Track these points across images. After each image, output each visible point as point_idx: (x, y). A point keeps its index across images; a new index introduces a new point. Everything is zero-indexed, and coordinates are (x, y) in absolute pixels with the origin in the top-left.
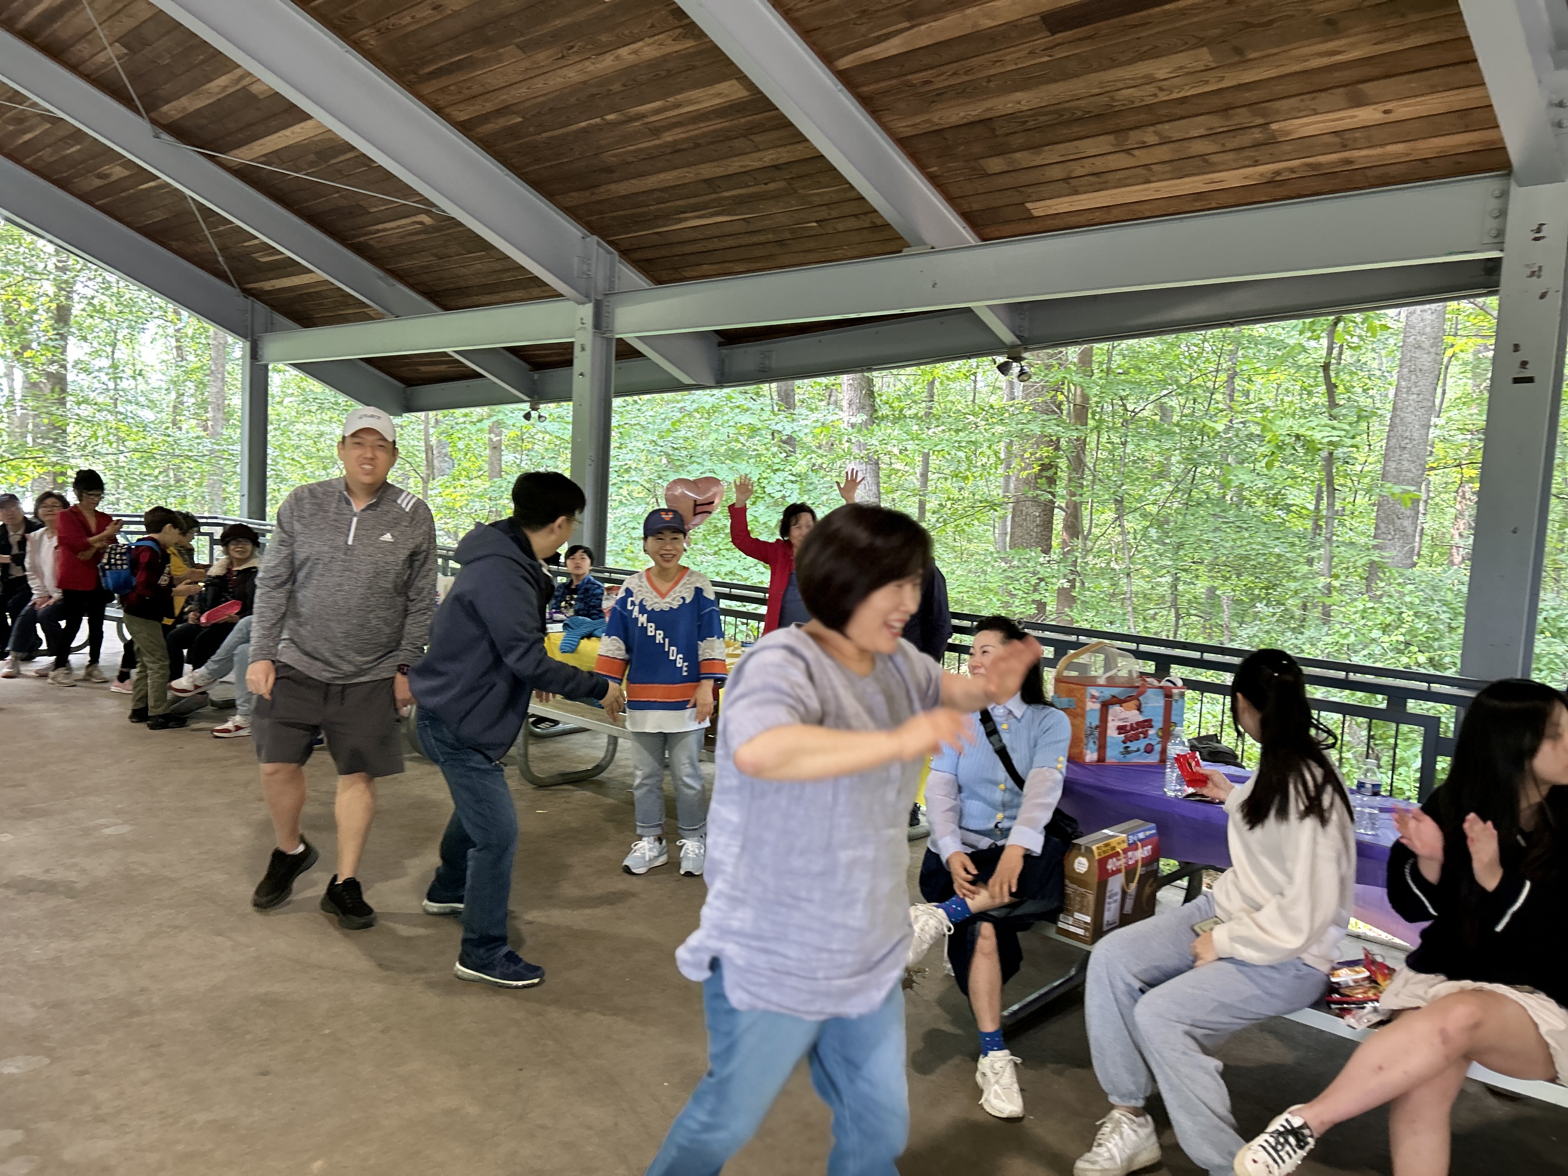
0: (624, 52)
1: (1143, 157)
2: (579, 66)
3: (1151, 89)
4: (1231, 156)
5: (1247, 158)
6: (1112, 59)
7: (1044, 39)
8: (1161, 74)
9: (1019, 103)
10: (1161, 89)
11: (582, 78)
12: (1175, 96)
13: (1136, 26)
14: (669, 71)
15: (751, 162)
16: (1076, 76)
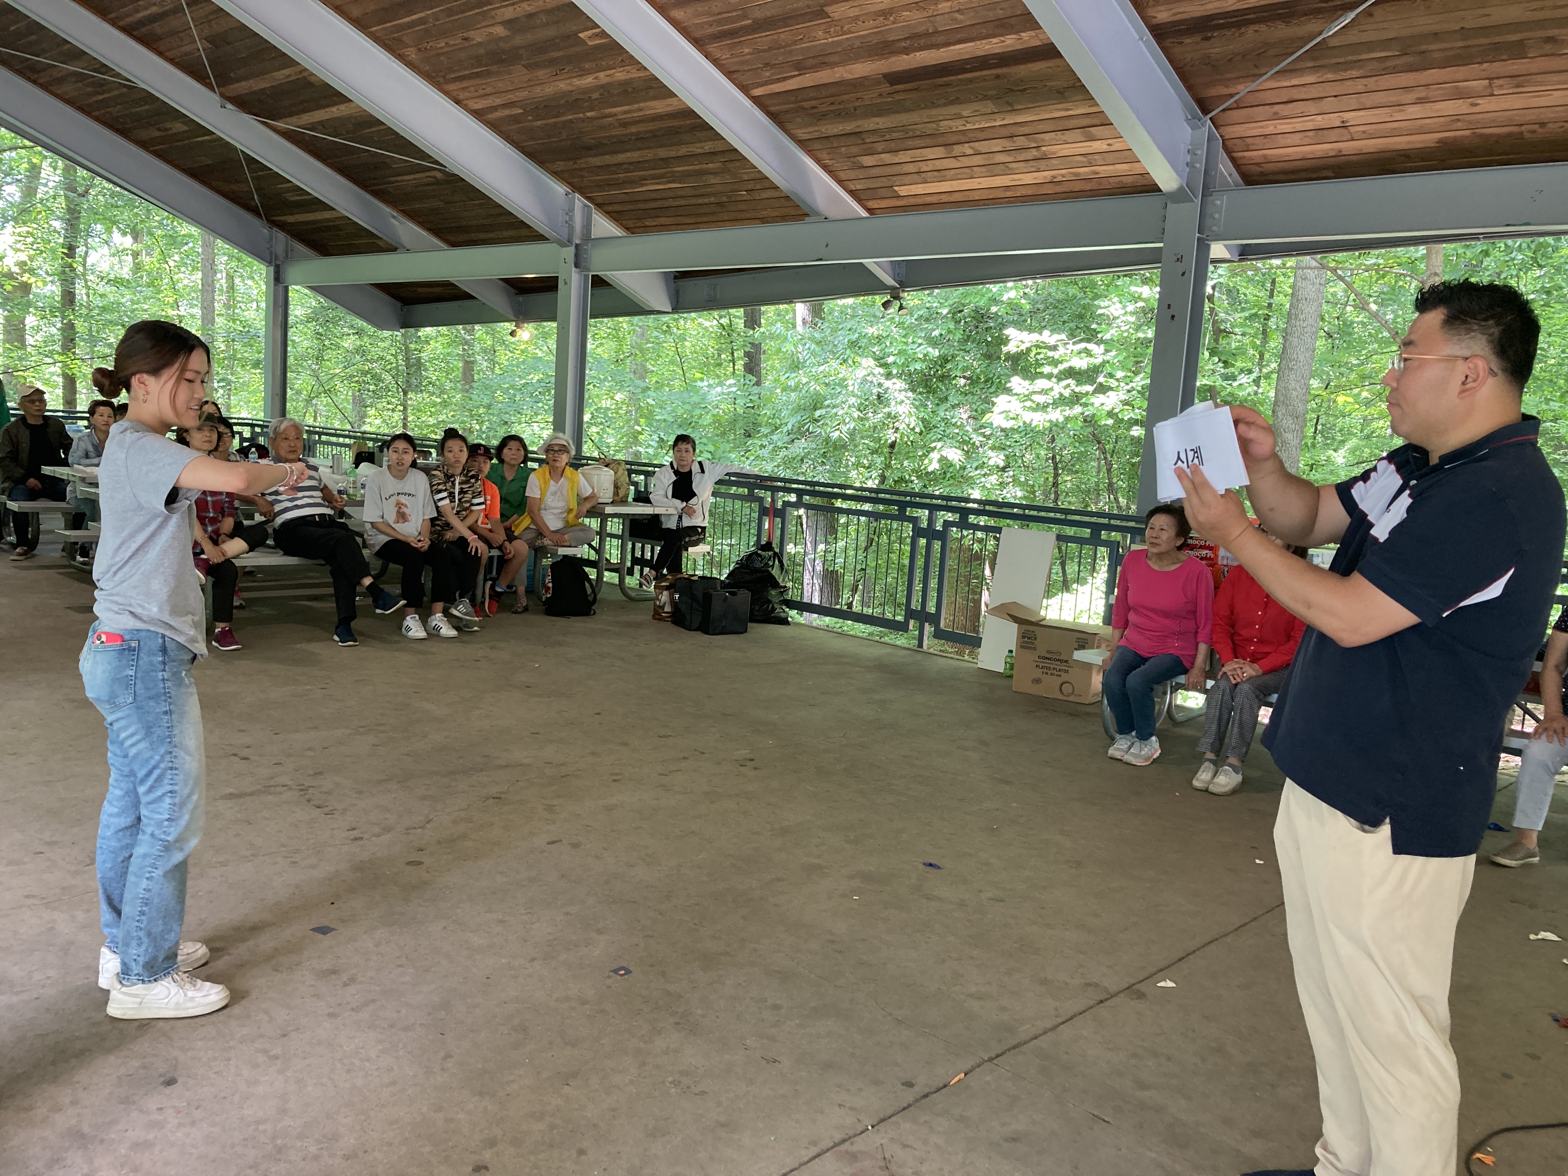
0: (601, 75)
1: (965, 162)
2: (568, 81)
3: (960, 122)
4: (1022, 164)
5: (1032, 166)
6: (933, 103)
7: (886, 88)
8: (965, 113)
9: (878, 124)
10: (968, 122)
11: (570, 88)
12: (977, 126)
13: (941, 85)
14: (634, 89)
15: (696, 149)
16: (914, 111)
